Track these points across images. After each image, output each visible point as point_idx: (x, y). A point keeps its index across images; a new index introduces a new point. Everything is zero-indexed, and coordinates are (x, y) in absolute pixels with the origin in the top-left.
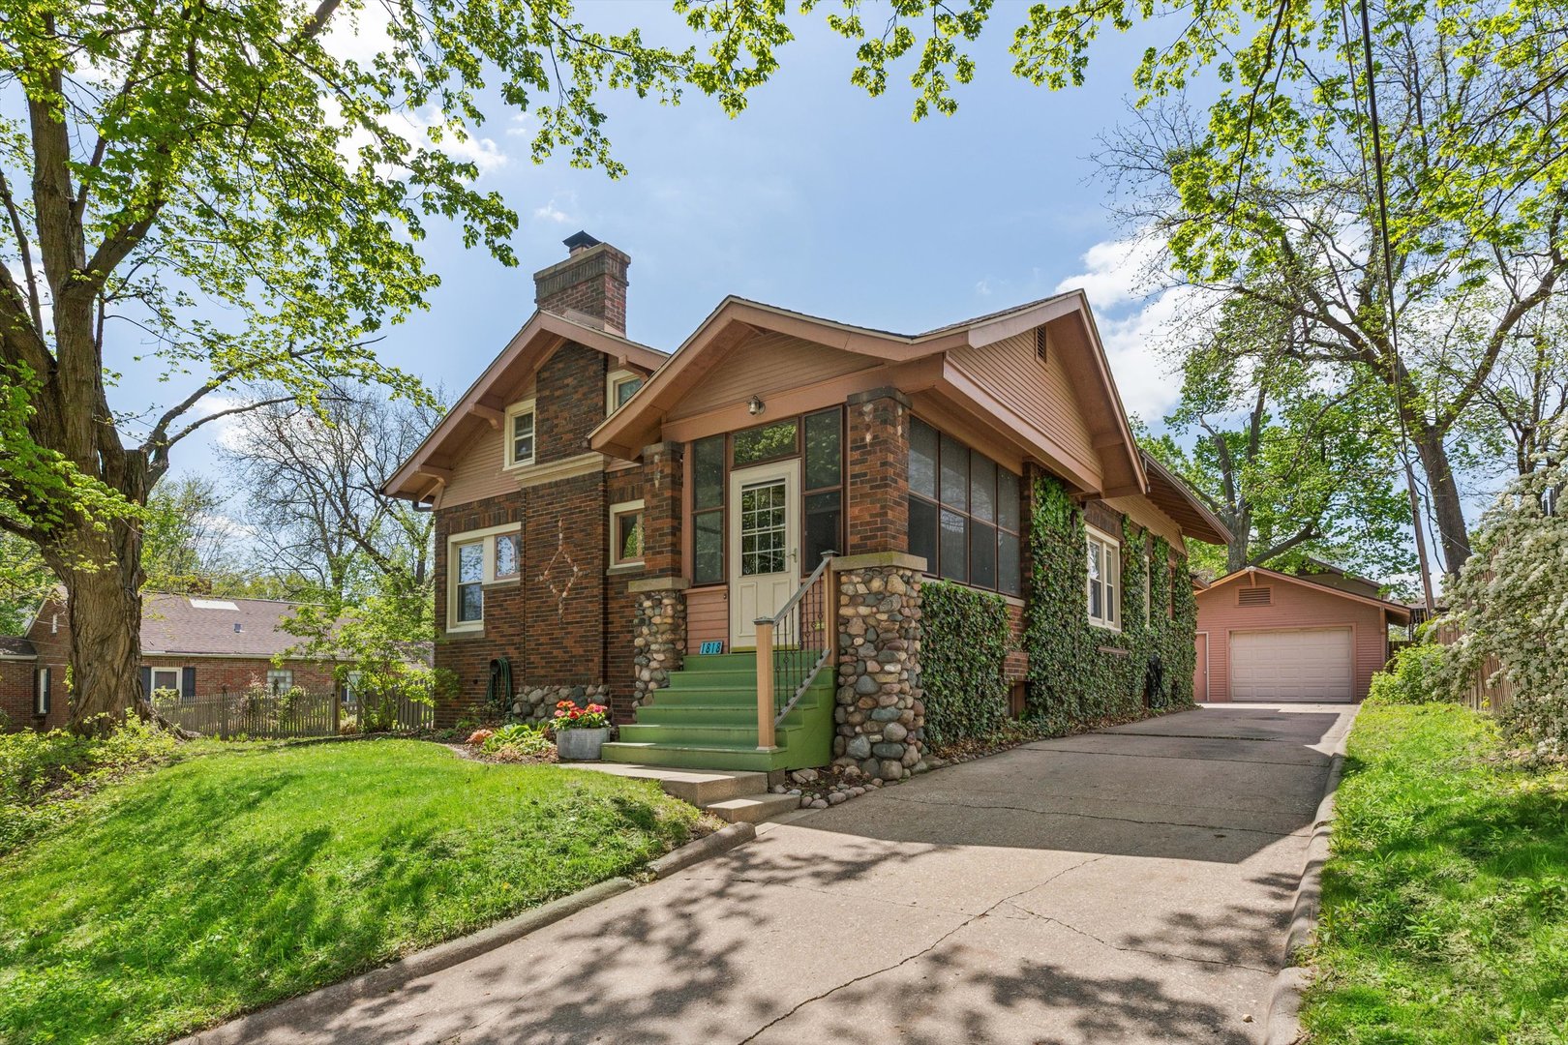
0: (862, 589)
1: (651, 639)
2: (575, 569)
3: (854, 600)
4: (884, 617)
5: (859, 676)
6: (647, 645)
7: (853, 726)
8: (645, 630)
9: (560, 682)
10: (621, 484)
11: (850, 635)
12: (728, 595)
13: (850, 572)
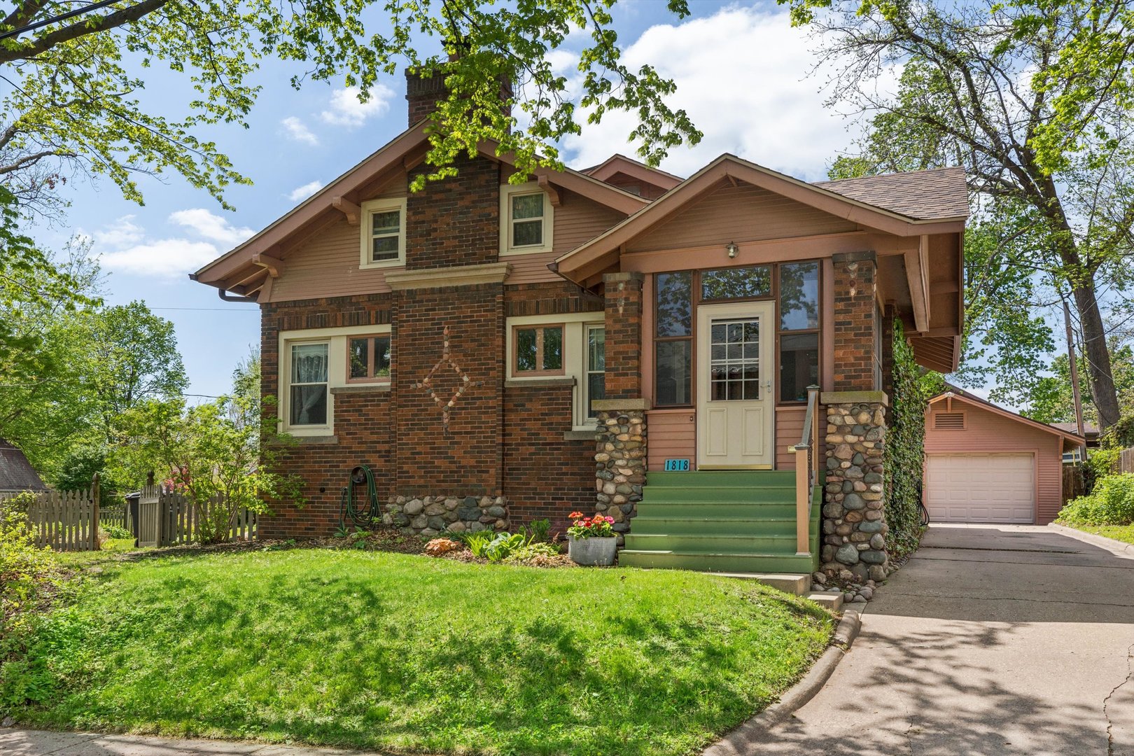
0: (850, 420)
1: (616, 455)
2: (466, 379)
3: (841, 429)
4: (871, 445)
5: (847, 494)
6: (612, 461)
7: (841, 536)
8: (609, 447)
9: (445, 493)
10: (523, 298)
11: (836, 458)
12: (694, 418)
13: (837, 405)
